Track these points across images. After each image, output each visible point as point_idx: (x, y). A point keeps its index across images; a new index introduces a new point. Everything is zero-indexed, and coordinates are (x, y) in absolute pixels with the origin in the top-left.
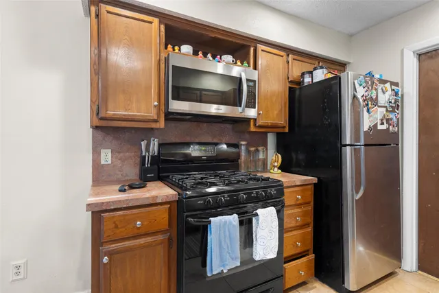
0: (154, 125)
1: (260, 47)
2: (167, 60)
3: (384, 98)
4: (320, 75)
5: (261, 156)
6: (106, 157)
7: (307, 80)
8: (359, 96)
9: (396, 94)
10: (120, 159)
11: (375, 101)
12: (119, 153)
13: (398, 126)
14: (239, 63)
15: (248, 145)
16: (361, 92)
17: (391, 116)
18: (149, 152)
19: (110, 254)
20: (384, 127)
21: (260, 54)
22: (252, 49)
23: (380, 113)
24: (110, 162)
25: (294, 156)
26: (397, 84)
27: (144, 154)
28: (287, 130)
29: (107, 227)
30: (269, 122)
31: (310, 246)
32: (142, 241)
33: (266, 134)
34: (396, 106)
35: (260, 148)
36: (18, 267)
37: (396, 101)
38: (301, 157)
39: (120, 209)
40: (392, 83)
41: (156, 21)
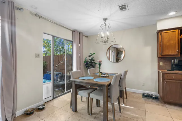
6: (161, 64)
10: (165, 64)
12: (165, 63)
18: (174, 63)
19: (167, 81)
24: (162, 65)
27: (173, 63)
29: (166, 76)
32: (174, 81)
36: (143, 83)
39: (168, 73)
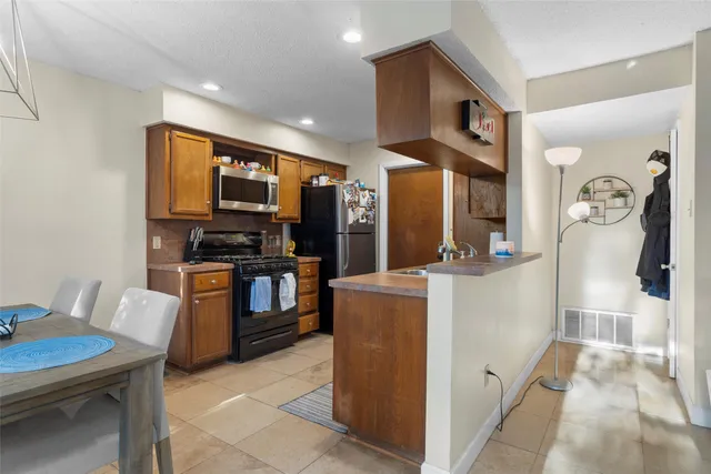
0: (206, 218)
1: (281, 156)
2: (216, 170)
3: (363, 202)
4: (324, 181)
5: (278, 243)
6: (157, 243)
7: (315, 182)
8: (346, 200)
9: (373, 198)
10: (168, 245)
11: (357, 203)
12: (168, 239)
13: (374, 219)
14: (263, 169)
15: (268, 234)
16: (348, 198)
17: (370, 213)
18: (196, 238)
19: (200, 299)
20: (364, 221)
21: (280, 161)
22: (273, 158)
23: (361, 211)
24: (160, 247)
25: (305, 242)
26: (373, 191)
27: (192, 240)
28: (299, 221)
30: (286, 215)
31: (316, 307)
32: (214, 293)
33: (281, 224)
34: (373, 206)
35: (278, 237)
37: (373, 203)
38: (311, 243)
40: (370, 190)
41: (208, 140)
